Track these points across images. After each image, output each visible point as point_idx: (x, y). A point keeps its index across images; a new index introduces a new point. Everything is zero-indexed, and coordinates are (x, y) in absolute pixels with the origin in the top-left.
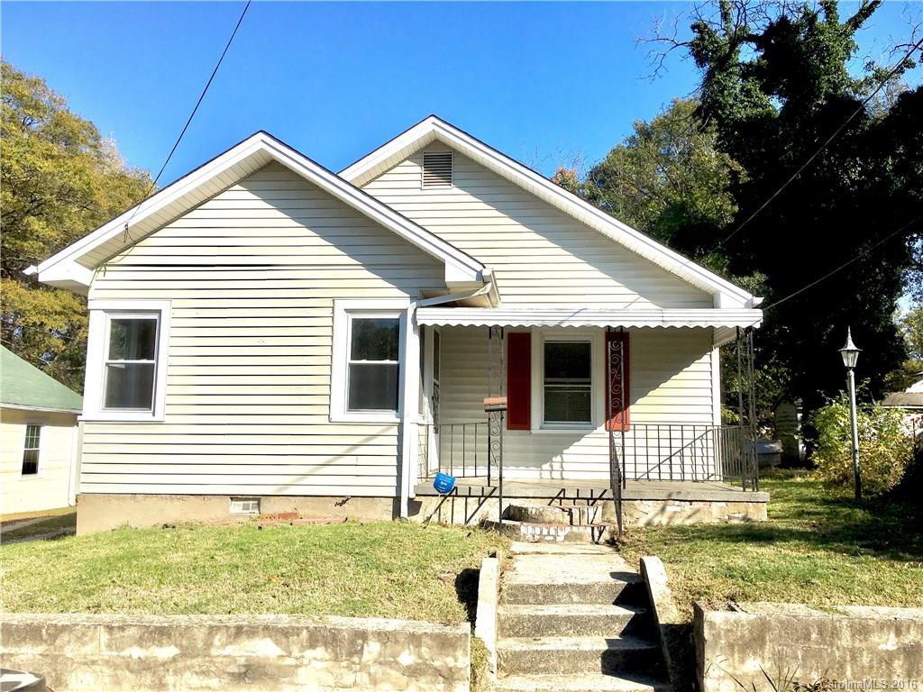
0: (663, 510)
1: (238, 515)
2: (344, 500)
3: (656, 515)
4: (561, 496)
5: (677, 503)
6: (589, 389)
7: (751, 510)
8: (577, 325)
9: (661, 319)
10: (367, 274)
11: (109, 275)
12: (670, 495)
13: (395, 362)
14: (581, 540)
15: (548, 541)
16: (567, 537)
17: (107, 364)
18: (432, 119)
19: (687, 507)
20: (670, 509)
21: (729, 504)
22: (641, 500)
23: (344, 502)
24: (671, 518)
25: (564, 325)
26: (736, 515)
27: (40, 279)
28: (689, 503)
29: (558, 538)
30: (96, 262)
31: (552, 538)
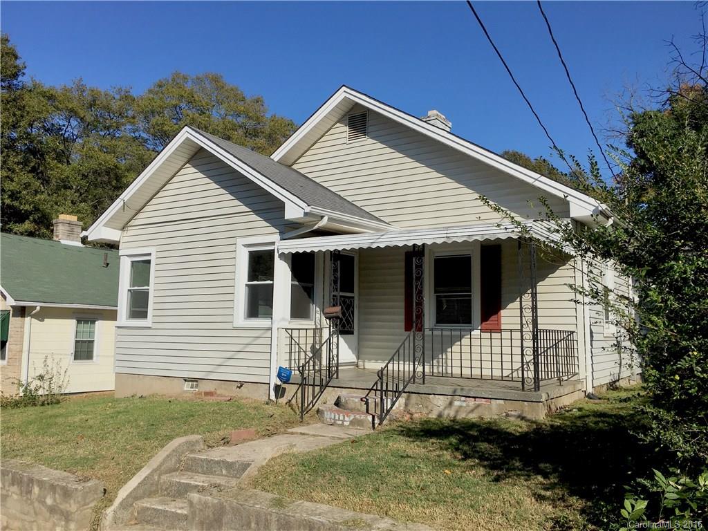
0: (451, 404)
1: (187, 392)
2: (241, 385)
3: (445, 408)
4: (375, 388)
5: (463, 398)
6: (470, 296)
7: (526, 409)
8: (382, 246)
9: (445, 235)
10: (255, 217)
11: (130, 233)
12: (455, 391)
13: (271, 282)
14: (363, 426)
15: (339, 424)
16: (352, 423)
17: (129, 290)
18: (344, 88)
19: (472, 402)
20: (457, 403)
21: (506, 401)
22: (434, 394)
23: (241, 386)
24: (457, 412)
25: (374, 246)
26: (513, 413)
27: (89, 239)
28: (473, 399)
29: (345, 423)
30: (122, 225)
31: (341, 422)
